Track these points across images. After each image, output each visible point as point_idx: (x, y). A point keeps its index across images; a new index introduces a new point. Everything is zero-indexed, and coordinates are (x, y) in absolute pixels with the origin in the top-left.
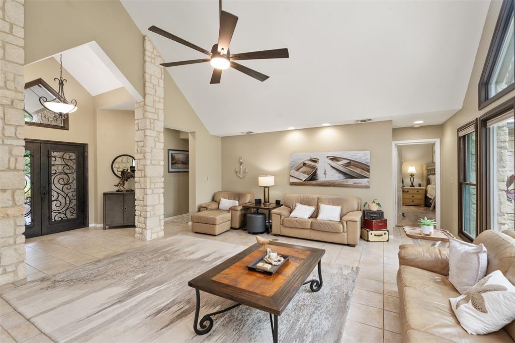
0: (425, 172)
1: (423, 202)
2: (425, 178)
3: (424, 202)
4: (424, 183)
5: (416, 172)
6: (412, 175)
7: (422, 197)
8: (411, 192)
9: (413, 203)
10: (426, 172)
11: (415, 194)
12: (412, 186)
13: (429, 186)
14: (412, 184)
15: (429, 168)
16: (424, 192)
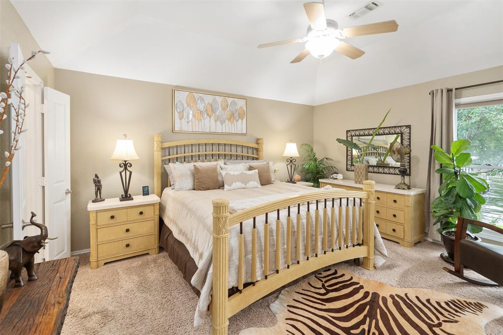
0: (158, 156)
1: (154, 242)
2: (157, 171)
3: (157, 241)
4: (156, 184)
5: (136, 157)
6: (126, 165)
7: (151, 227)
8: (121, 217)
9: (129, 252)
10: (160, 153)
11: (134, 222)
12: (126, 197)
13: (167, 191)
14: (126, 191)
15: (166, 145)
16: (157, 213)
